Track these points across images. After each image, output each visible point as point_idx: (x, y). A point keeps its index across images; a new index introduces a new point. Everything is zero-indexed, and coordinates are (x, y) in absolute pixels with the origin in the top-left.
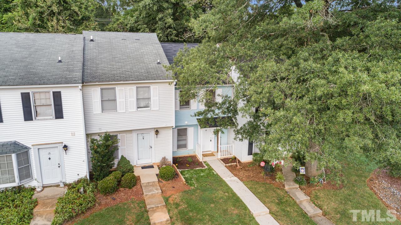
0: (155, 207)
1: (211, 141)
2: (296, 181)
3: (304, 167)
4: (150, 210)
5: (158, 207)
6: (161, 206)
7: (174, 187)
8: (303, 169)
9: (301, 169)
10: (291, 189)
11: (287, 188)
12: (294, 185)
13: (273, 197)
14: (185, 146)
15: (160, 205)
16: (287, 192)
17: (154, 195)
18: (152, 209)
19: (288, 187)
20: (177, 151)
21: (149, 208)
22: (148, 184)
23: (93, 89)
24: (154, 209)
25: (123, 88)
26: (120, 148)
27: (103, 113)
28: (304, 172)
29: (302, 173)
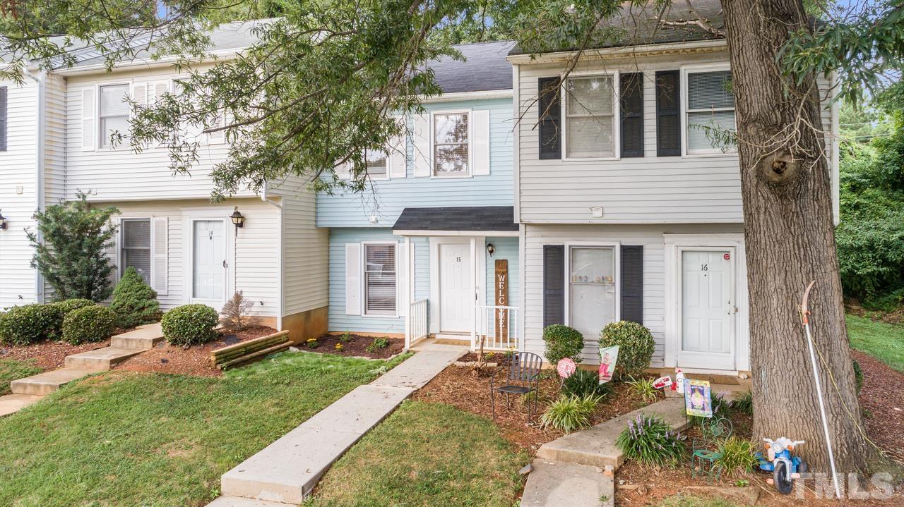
0: (35, 385)
3: (706, 385)
4: (17, 391)
5: (40, 387)
8: (702, 392)
9: (693, 391)
10: (567, 459)
11: (546, 450)
12: (597, 449)
15: (48, 383)
17: (88, 365)
18: (21, 390)
19: (561, 449)
20: (366, 316)
21: (14, 384)
22: (128, 344)
23: (84, 89)
24: (29, 390)
25: (145, 84)
26: (153, 256)
27: (101, 150)
28: (703, 409)
29: (694, 410)
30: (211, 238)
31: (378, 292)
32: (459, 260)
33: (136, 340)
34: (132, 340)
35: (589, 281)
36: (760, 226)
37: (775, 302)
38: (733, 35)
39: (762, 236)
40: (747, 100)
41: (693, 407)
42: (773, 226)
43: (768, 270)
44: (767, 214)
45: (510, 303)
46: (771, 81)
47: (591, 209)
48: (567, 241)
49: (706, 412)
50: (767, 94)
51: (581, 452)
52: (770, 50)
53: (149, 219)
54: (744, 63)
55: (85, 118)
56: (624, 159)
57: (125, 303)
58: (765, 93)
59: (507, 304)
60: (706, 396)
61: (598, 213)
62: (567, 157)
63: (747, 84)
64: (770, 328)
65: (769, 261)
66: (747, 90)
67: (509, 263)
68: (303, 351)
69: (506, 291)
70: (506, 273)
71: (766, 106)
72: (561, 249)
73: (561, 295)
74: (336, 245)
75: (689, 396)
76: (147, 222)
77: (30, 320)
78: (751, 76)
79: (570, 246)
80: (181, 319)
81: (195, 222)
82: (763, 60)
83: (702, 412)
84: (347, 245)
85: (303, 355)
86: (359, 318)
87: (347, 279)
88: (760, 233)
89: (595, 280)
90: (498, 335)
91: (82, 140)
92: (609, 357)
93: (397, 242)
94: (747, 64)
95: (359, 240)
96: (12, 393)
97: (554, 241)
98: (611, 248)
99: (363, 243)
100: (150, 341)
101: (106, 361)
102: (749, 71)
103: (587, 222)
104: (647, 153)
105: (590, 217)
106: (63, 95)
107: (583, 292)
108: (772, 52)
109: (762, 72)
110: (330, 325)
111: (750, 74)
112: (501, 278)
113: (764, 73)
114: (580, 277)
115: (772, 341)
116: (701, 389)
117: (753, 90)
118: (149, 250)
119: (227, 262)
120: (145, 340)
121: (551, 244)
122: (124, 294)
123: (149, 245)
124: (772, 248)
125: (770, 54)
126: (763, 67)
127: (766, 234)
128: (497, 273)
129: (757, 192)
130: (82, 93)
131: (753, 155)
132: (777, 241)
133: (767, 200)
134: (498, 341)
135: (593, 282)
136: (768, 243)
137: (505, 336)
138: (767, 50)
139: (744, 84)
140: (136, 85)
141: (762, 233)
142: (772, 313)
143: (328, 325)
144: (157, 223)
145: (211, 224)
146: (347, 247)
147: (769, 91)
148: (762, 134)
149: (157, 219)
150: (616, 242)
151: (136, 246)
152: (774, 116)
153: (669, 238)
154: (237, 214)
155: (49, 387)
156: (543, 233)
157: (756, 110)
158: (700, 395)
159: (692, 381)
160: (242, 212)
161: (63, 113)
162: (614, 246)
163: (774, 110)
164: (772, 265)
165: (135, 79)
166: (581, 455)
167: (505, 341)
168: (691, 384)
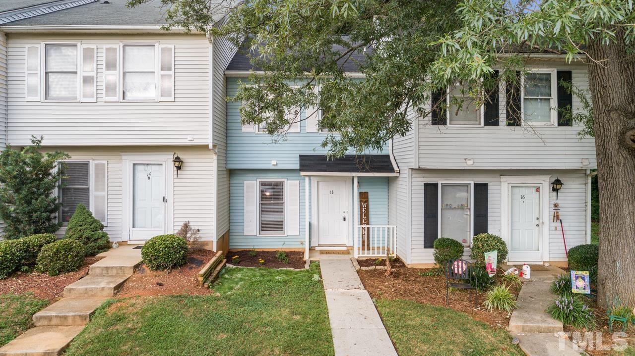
0: (57, 317)
1: (345, 219)
2: (555, 312)
3: (586, 274)
4: (39, 324)
5: (65, 317)
6: (74, 316)
7: (161, 285)
8: (583, 279)
9: (577, 278)
10: (531, 331)
11: (515, 326)
12: (544, 321)
13: (453, 343)
14: (278, 226)
15: (71, 314)
16: (511, 339)
17: (90, 293)
18: (45, 322)
19: (520, 324)
20: (260, 236)
21: (37, 318)
22: (107, 271)
23: (27, 46)
24: (54, 322)
25: (94, 47)
26: (93, 194)
27: (45, 101)
28: (585, 289)
29: (578, 290)
30: (149, 178)
31: (271, 218)
32: (332, 192)
33: (116, 268)
34: (112, 268)
35: (453, 207)
36: (619, 174)
37: (628, 221)
38: (599, 55)
39: (620, 180)
40: (609, 96)
41: (577, 288)
42: (628, 174)
43: (624, 201)
44: (625, 166)
45: (370, 223)
46: (627, 86)
47: (465, 159)
48: (440, 181)
49: (586, 290)
50: (625, 94)
51: (538, 325)
52: (628, 67)
53: (89, 162)
54: (608, 73)
55: (29, 72)
56: (486, 127)
57: (82, 236)
58: (623, 93)
59: (368, 224)
60: (586, 280)
61: (470, 162)
62: (450, 124)
63: (610, 86)
64: (625, 237)
65: (625, 196)
66: (610, 90)
67: (369, 194)
68: (240, 267)
69: (367, 214)
70: (367, 201)
71: (624, 101)
72: (436, 185)
73: (436, 217)
74: (236, 181)
75: (575, 281)
76: (86, 165)
77: (8, 256)
78: (613, 82)
79: (442, 184)
80: (165, 248)
81: (134, 165)
82: (622, 73)
83: (583, 290)
84: (245, 182)
85: (240, 270)
86: (255, 237)
87: (245, 208)
88: (619, 179)
89: (456, 207)
90: (363, 245)
91: (26, 91)
92: (491, 258)
93: (285, 180)
94: (610, 74)
95: (255, 178)
96: (35, 326)
97: (431, 180)
98: (467, 185)
99: (258, 181)
100: (130, 268)
101: (109, 289)
102: (612, 78)
103: (463, 168)
104: (500, 123)
105: (465, 164)
106: (4, 49)
107: (449, 214)
108: (629, 68)
109: (621, 80)
110: (231, 244)
111: (613, 80)
112: (364, 205)
113: (623, 81)
114: (447, 205)
115: (626, 244)
116: (583, 276)
117: (615, 91)
118: (88, 189)
119: (166, 198)
120: (126, 267)
121: (429, 183)
122: (79, 228)
123: (87, 184)
124: (627, 188)
125: (628, 69)
126: (622, 77)
127: (623, 179)
128: (361, 201)
129: (618, 153)
130: (27, 48)
131: (615, 131)
132: (631, 183)
133: (626, 158)
134: (363, 249)
135: (455, 208)
136: (625, 184)
137: (368, 245)
138: (626, 67)
139: (608, 86)
140: (85, 46)
141: (620, 179)
142: (626, 227)
143: (229, 244)
144: (96, 165)
145: (150, 167)
146: (245, 184)
147: (626, 92)
148: (622, 118)
149: (96, 162)
150: (471, 181)
151: (74, 185)
152: (630, 108)
153: (503, 178)
154: (177, 159)
155: (78, 317)
156: (424, 175)
157: (616, 103)
158: (582, 281)
159: (577, 271)
160: (181, 157)
161: (5, 66)
162: (470, 184)
163: (629, 104)
164: (627, 198)
165: (83, 42)
166: (539, 327)
167: (368, 249)
168: (575, 273)
